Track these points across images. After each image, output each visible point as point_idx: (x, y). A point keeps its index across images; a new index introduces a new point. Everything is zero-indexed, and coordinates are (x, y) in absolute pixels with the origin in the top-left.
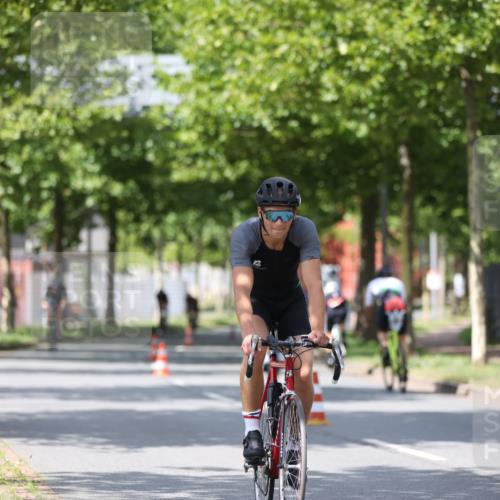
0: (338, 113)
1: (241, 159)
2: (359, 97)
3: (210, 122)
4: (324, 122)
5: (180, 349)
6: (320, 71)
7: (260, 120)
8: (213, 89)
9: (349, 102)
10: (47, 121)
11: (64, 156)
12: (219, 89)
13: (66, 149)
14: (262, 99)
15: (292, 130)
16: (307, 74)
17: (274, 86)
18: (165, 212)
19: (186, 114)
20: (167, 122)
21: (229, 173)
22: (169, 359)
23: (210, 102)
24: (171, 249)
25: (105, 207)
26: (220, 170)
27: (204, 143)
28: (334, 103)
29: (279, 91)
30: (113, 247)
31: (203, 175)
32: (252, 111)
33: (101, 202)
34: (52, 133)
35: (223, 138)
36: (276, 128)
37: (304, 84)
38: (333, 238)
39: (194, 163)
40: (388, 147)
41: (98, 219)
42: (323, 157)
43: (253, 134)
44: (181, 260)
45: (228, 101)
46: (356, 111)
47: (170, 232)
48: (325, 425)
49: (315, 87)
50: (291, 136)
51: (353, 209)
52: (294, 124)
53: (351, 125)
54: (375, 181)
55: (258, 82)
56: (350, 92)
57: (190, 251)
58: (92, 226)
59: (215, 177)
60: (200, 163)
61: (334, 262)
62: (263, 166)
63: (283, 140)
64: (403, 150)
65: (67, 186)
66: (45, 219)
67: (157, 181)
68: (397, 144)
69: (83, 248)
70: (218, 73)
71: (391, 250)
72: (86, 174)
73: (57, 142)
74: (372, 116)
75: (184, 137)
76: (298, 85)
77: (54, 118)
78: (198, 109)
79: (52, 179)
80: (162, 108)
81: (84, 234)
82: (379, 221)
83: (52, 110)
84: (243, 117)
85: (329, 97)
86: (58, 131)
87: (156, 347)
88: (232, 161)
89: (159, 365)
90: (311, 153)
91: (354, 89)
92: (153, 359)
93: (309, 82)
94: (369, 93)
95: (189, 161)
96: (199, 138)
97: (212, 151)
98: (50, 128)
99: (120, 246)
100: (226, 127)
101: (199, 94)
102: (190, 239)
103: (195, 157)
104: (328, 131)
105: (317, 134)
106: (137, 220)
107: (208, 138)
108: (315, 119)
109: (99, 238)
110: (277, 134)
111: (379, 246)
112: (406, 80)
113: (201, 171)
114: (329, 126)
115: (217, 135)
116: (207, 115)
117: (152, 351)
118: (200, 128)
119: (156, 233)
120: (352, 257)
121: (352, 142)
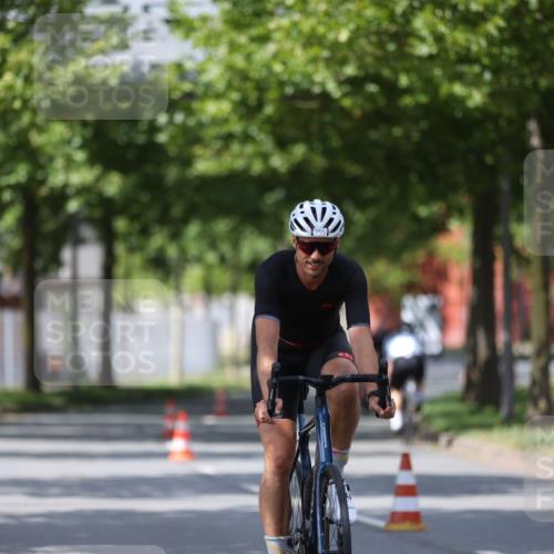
0: (438, 72)
1: (295, 141)
2: (468, 49)
3: (249, 85)
4: (418, 84)
5: (210, 420)
6: (411, 11)
7: (323, 84)
8: (253, 40)
9: (452, 56)
10: (10, 88)
11: (37, 139)
12: (264, 39)
13: (41, 130)
14: (325, 54)
15: (371, 97)
16: (392, 18)
17: (344, 36)
18: (185, 221)
19: (214, 74)
20: (187, 87)
21: (278, 162)
22: (191, 436)
23: (248, 57)
24: (193, 274)
25: (97, 213)
26: (265, 157)
27: (241, 118)
28: (431, 57)
29: (351, 42)
30: (108, 272)
31: (239, 164)
32: (310, 68)
33: (88, 205)
34: (17, 104)
35: (269, 110)
36: (345, 95)
37: (386, 32)
38: (431, 255)
39: (226, 147)
40: (510, 121)
41: (87, 231)
42: (415, 136)
43: (313, 105)
44: (209, 290)
45: (275, 56)
46: (465, 68)
47: (193, 248)
48: (420, 530)
49: (403, 35)
50: (369, 107)
51: (461, 213)
52: (372, 88)
53: (458, 89)
54: (492, 171)
55: (321, 30)
56: (455, 43)
57: (222, 277)
58: (78, 242)
59: (257, 167)
60: (235, 147)
61: (433, 290)
62: (328, 153)
63: (357, 113)
64: (533, 126)
65: (43, 182)
66: (10, 231)
67: (172, 173)
68: (525, 117)
69: (65, 274)
70: (260, 14)
71: (516, 274)
72: (70, 164)
73: (26, 119)
74: (487, 76)
75: (212, 108)
76: (378, 33)
77: (19, 83)
78: (230, 68)
79: (21, 173)
80: (179, 66)
81: (66, 254)
82: (499, 230)
83: (17, 72)
84: (297, 78)
85: (423, 50)
86: (25, 102)
87: (174, 417)
88: (283, 144)
89: (177, 445)
90: (397, 132)
91: (461, 36)
92: (169, 435)
93: (393, 28)
94: (483, 43)
95: (218, 145)
96: (234, 110)
97: (254, 130)
98: (14, 98)
99: (119, 270)
100: (273, 94)
101: (233, 47)
102: (222, 259)
103: (228, 138)
104: (423, 99)
105: (407, 101)
106: (145, 232)
107: (248, 110)
108: (404, 81)
109: (89, 259)
110: (347, 103)
111: (499, 267)
112: (537, 22)
113: (236, 159)
114: (425, 91)
115: (260, 105)
116: (244, 76)
117: (168, 424)
118: (235, 96)
119: (172, 252)
120: (461, 284)
121: (459, 114)
